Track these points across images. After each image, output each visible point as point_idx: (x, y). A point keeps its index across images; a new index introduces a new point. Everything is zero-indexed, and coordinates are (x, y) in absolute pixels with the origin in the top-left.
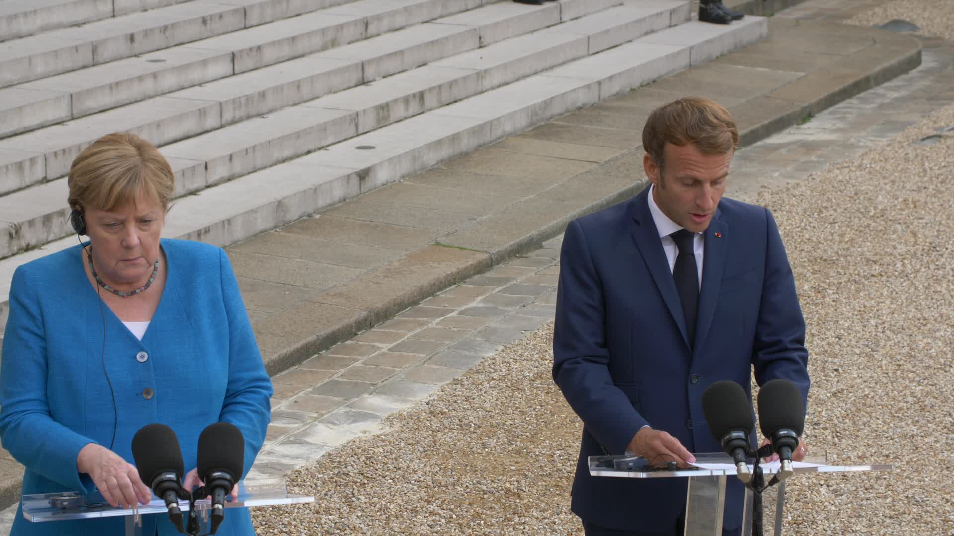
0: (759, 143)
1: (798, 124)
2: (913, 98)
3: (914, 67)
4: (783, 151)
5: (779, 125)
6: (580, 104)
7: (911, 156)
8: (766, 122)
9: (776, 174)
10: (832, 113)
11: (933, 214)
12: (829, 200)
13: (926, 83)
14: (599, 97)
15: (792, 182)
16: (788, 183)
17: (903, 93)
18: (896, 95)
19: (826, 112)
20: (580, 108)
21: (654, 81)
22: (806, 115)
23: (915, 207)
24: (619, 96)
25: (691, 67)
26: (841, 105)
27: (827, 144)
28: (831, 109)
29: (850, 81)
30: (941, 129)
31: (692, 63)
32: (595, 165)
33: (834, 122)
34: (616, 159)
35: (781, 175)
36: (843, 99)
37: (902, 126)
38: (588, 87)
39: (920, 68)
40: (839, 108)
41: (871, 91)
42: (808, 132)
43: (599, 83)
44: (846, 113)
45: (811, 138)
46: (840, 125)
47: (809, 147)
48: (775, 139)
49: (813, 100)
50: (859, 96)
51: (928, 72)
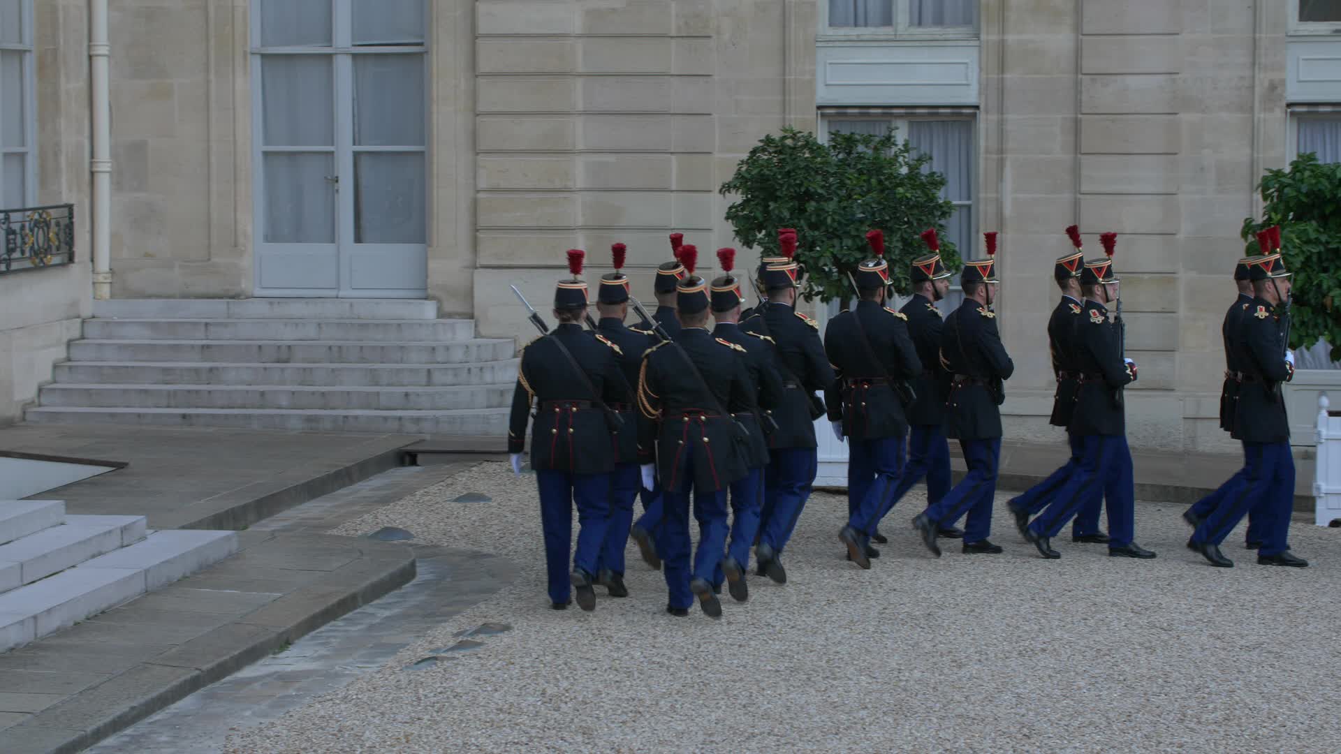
0: (228, 678)
1: (274, 653)
2: (405, 616)
3: (408, 581)
4: (257, 686)
5: (252, 655)
6: (11, 645)
7: (404, 683)
8: (236, 653)
9: (248, 713)
10: (313, 638)
11: (428, 748)
12: (308, 740)
13: (421, 598)
14: (36, 635)
15: (266, 721)
16: (261, 723)
17: (396, 611)
18: (387, 613)
19: (307, 637)
20: (12, 649)
21: (103, 612)
22: (284, 642)
23: (407, 742)
24: (61, 632)
25: (147, 593)
26: (323, 629)
27: (307, 674)
28: (313, 633)
29: (335, 600)
30: (438, 650)
31: (149, 589)
32: (29, 715)
33: (317, 648)
34: (55, 707)
35: (254, 714)
36: (324, 623)
37: (393, 649)
38: (22, 622)
39: (414, 581)
40: (322, 632)
41: (358, 610)
42: (288, 661)
43: (35, 618)
44: (329, 637)
45: (289, 669)
46: (323, 651)
47: (286, 679)
48: (247, 672)
49: (291, 624)
50: (345, 617)
51: (424, 585)
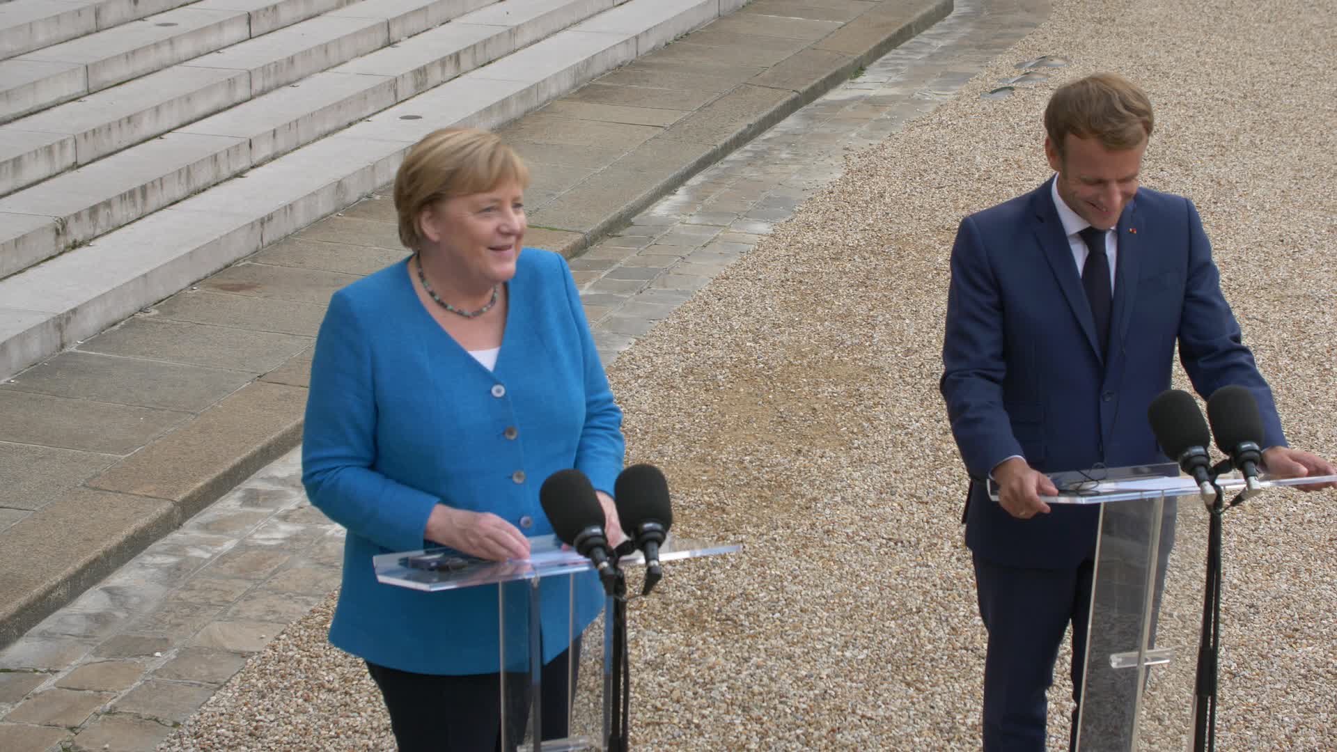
0: (818, 101)
1: (851, 79)
2: (958, 47)
3: (949, 12)
4: (848, 108)
5: (834, 80)
6: (619, 62)
7: (990, 110)
8: (824, 77)
9: (853, 135)
10: (882, 65)
13: (966, 30)
14: (637, 53)
15: (875, 143)
16: (870, 145)
17: (947, 42)
18: (941, 44)
19: (875, 64)
20: (620, 66)
21: (687, 34)
22: (858, 69)
24: (655, 52)
25: (721, 17)
26: (887, 56)
27: (893, 99)
28: (880, 60)
29: (895, 30)
30: (1007, 80)
31: (721, 14)
32: (661, 130)
33: (890, 74)
34: (681, 123)
35: (859, 135)
36: (888, 51)
37: (961, 78)
38: (627, 42)
39: (954, 13)
40: (887, 59)
41: (913, 40)
42: (865, 86)
43: (637, 38)
44: (898, 64)
45: (872, 93)
46: (895, 78)
47: (874, 103)
48: (833, 95)
49: (864, 51)
50: (903, 45)
51: (964, 18)
